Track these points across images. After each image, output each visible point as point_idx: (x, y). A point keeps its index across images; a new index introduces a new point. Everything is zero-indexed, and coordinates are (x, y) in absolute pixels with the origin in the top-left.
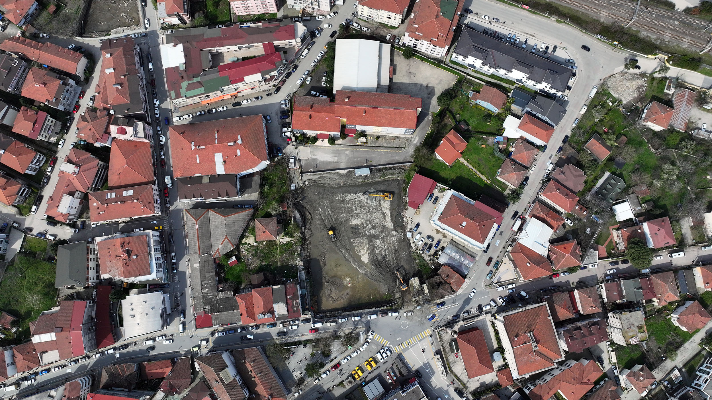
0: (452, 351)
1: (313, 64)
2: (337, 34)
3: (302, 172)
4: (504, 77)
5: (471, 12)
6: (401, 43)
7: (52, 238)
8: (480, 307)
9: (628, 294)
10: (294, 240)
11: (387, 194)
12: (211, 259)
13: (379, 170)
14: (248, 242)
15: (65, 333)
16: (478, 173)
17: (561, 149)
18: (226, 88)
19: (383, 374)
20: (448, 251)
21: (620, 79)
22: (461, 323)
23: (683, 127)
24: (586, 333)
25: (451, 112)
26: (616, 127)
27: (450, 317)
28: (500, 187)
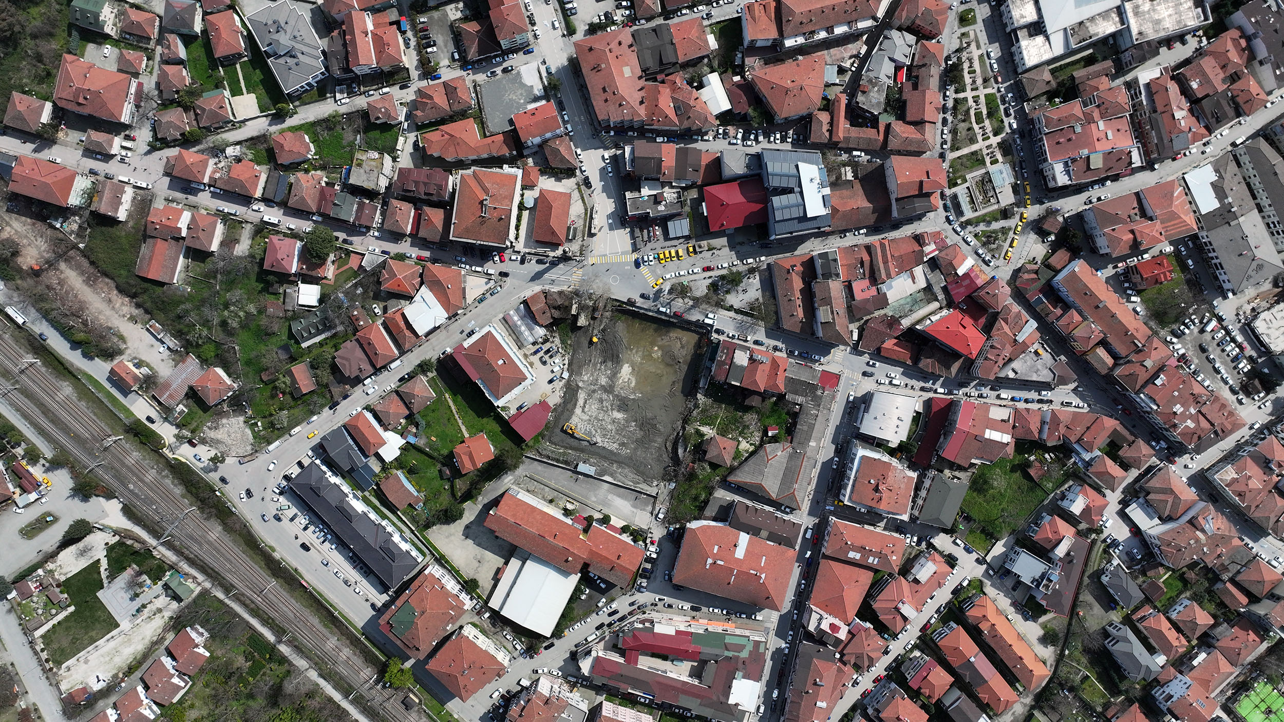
0: (575, 229)
1: (589, 620)
2: (544, 645)
3: (655, 498)
4: (371, 510)
5: (373, 606)
6: (475, 602)
7: (958, 541)
8: (522, 262)
9: (352, 205)
10: (697, 425)
11: (570, 432)
12: (795, 444)
13: (566, 463)
14: (748, 445)
15: (974, 431)
16: (454, 411)
17: (346, 397)
18: (701, 631)
19: (661, 238)
20: (531, 340)
21: (233, 448)
22: (552, 254)
23: (189, 360)
24: (422, 185)
25: (453, 495)
26: (267, 393)
27: (561, 266)
28: (436, 384)
